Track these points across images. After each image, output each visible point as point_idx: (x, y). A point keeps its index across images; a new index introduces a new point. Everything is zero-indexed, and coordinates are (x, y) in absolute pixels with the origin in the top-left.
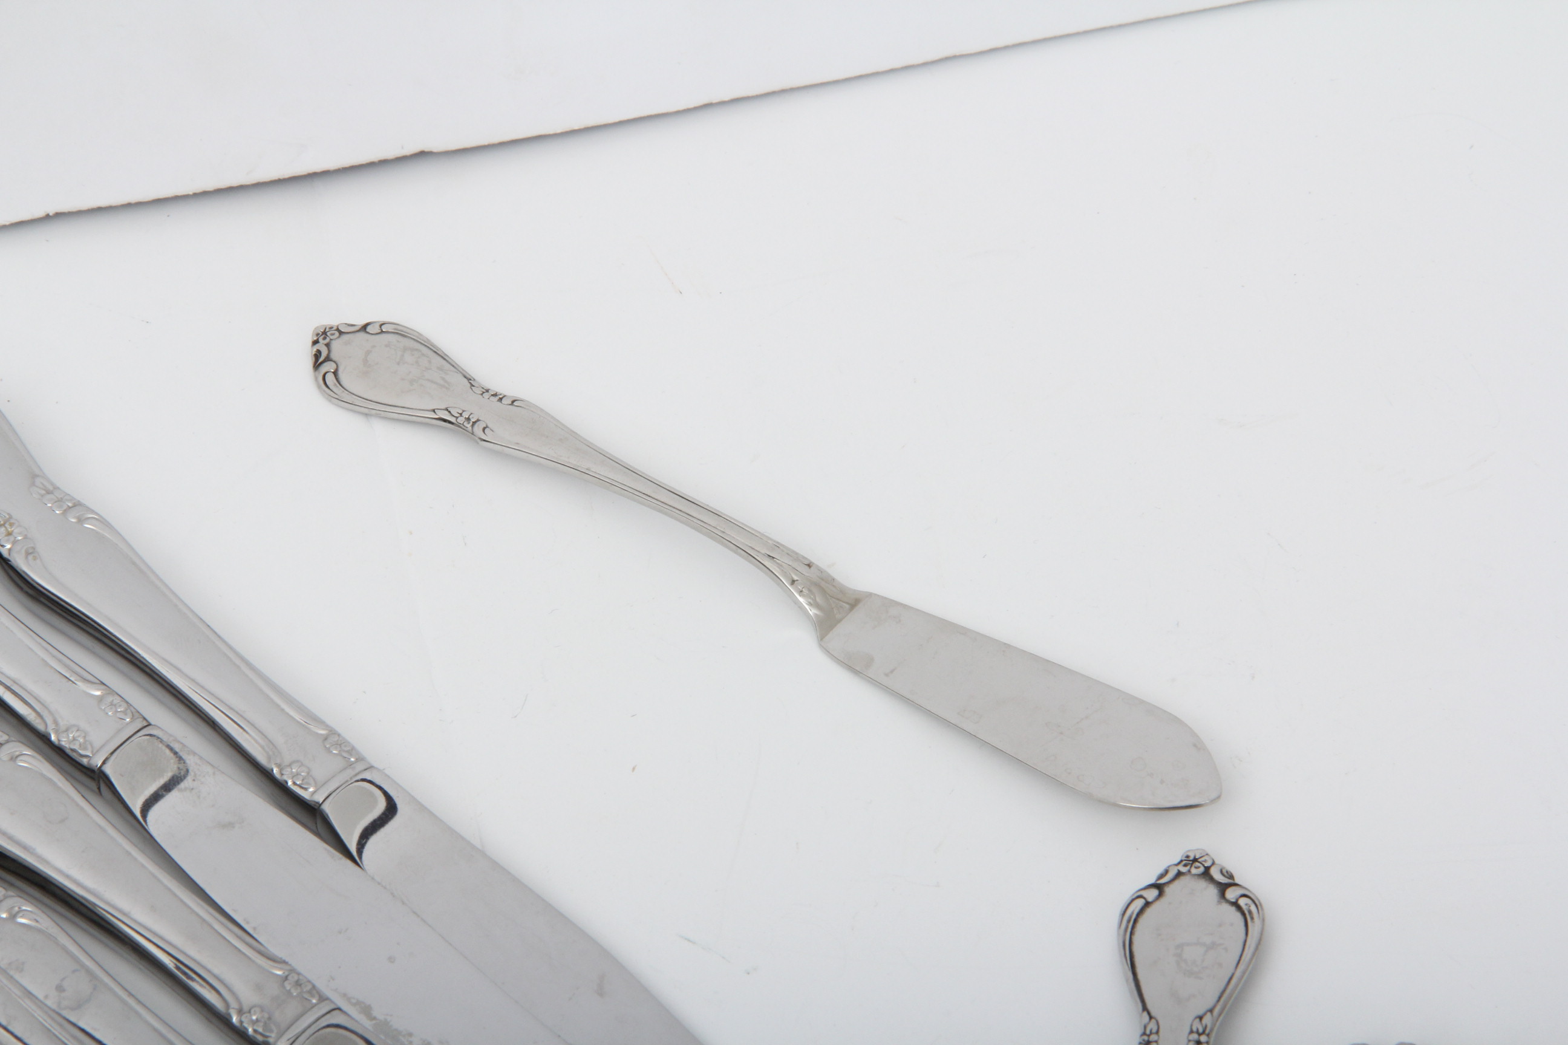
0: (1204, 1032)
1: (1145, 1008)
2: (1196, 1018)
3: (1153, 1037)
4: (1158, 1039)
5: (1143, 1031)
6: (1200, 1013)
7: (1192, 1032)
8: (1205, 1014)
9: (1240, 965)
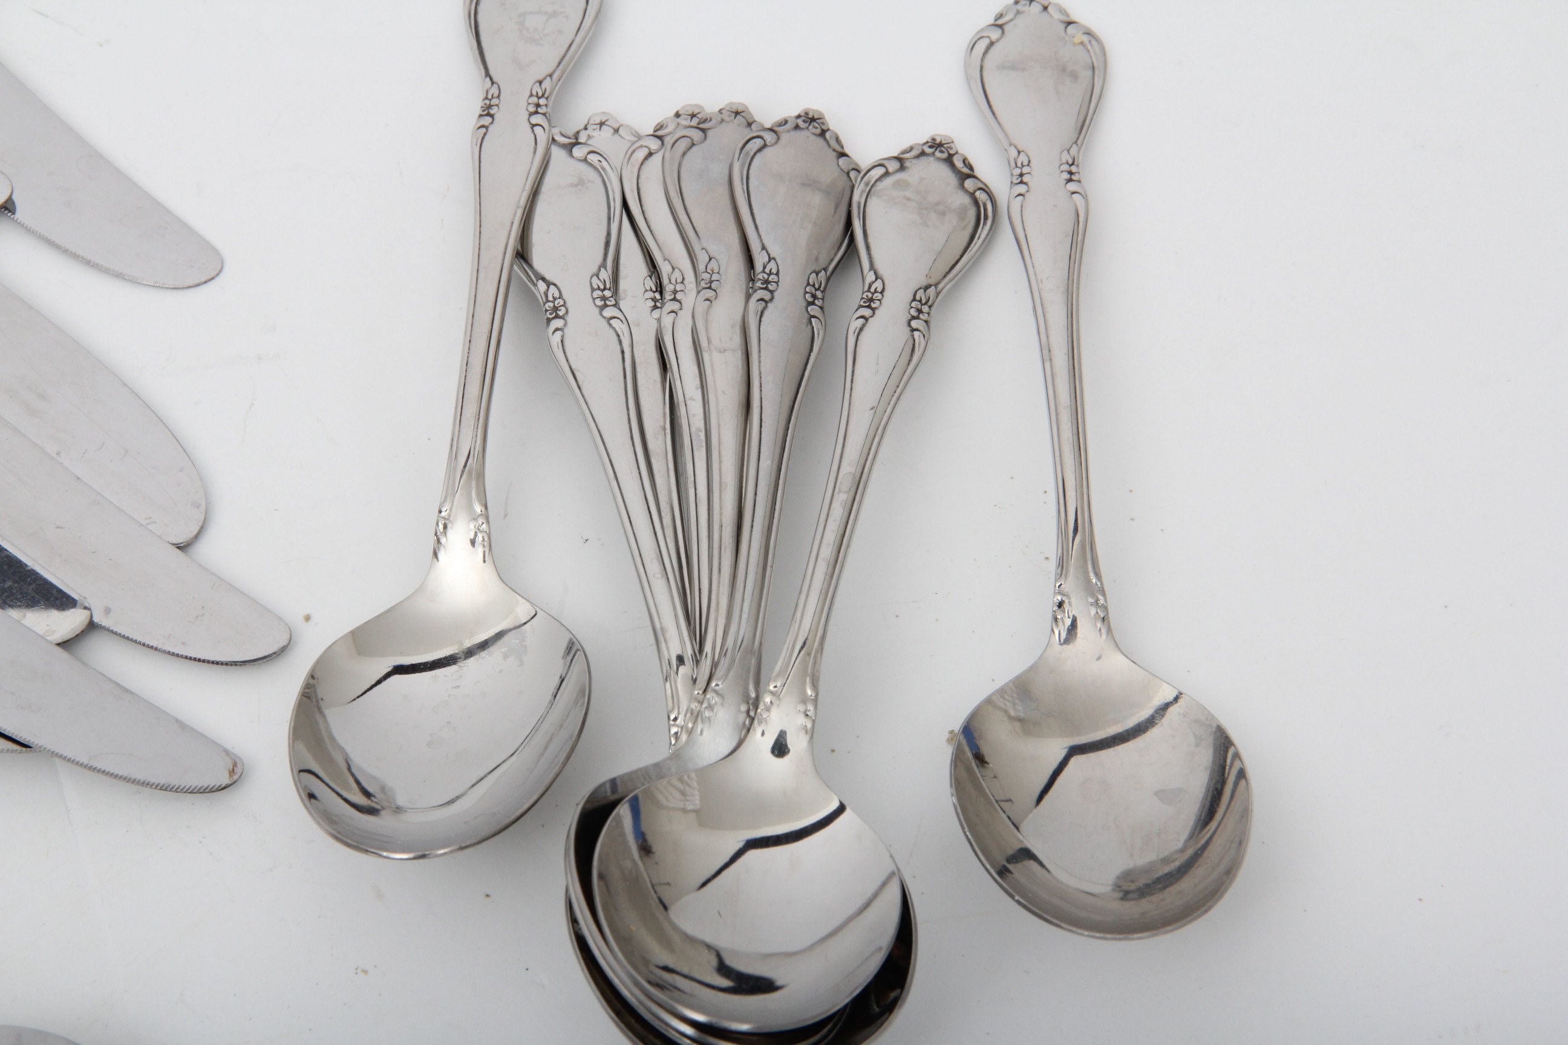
0: (543, 96)
1: (487, 74)
2: (535, 83)
3: (495, 101)
4: (499, 103)
5: (485, 95)
6: (540, 78)
7: (531, 95)
8: (545, 78)
9: (579, 33)
